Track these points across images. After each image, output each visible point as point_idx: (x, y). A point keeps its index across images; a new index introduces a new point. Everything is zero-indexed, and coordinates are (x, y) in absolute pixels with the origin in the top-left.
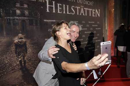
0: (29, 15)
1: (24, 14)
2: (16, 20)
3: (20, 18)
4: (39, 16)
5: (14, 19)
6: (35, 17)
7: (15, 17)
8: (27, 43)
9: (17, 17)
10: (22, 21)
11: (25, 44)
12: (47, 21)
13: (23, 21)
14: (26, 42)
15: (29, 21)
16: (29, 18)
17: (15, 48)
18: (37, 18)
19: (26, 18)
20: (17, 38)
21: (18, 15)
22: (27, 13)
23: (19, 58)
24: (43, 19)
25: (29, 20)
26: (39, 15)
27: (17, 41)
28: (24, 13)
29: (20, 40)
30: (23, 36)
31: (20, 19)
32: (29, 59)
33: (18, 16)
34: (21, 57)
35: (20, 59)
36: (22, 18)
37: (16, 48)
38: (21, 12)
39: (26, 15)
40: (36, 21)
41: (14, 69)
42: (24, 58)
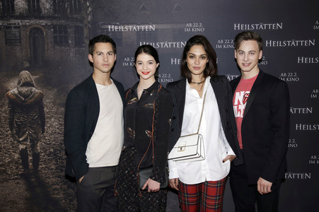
0: (55, 11)
1: (39, 10)
2: (14, 30)
3: (27, 22)
4: (88, 15)
5: (8, 27)
6: (75, 16)
7: (13, 21)
8: (46, 101)
9: (16, 21)
10: (31, 32)
11: (38, 103)
12: (121, 28)
13: (36, 31)
14: (41, 96)
15: (55, 32)
16: (55, 22)
17: (10, 112)
18: (82, 22)
19: (43, 22)
20: (16, 82)
21: (21, 13)
22: (48, 6)
23: (19, 142)
24: (105, 24)
25: (54, 27)
26: (90, 9)
27: (15, 91)
28: (38, 6)
29: (24, 90)
30: (33, 78)
31: (25, 26)
32: (52, 150)
33: (21, 17)
34: (25, 140)
35: (21, 147)
36: (32, 22)
37: (12, 112)
38: (29, 6)
39: (44, 12)
40: (79, 30)
41: (5, 171)
42: (33, 146)
